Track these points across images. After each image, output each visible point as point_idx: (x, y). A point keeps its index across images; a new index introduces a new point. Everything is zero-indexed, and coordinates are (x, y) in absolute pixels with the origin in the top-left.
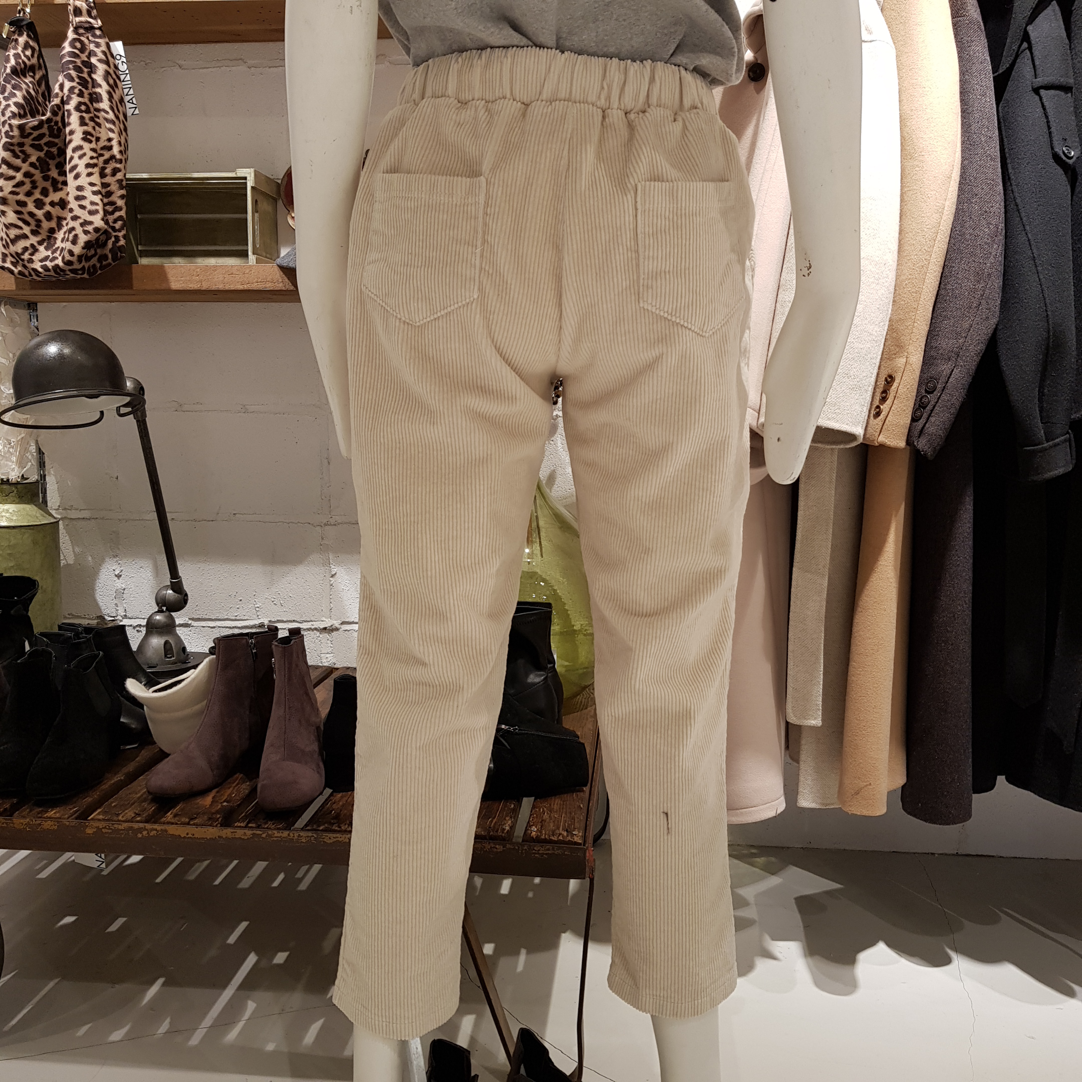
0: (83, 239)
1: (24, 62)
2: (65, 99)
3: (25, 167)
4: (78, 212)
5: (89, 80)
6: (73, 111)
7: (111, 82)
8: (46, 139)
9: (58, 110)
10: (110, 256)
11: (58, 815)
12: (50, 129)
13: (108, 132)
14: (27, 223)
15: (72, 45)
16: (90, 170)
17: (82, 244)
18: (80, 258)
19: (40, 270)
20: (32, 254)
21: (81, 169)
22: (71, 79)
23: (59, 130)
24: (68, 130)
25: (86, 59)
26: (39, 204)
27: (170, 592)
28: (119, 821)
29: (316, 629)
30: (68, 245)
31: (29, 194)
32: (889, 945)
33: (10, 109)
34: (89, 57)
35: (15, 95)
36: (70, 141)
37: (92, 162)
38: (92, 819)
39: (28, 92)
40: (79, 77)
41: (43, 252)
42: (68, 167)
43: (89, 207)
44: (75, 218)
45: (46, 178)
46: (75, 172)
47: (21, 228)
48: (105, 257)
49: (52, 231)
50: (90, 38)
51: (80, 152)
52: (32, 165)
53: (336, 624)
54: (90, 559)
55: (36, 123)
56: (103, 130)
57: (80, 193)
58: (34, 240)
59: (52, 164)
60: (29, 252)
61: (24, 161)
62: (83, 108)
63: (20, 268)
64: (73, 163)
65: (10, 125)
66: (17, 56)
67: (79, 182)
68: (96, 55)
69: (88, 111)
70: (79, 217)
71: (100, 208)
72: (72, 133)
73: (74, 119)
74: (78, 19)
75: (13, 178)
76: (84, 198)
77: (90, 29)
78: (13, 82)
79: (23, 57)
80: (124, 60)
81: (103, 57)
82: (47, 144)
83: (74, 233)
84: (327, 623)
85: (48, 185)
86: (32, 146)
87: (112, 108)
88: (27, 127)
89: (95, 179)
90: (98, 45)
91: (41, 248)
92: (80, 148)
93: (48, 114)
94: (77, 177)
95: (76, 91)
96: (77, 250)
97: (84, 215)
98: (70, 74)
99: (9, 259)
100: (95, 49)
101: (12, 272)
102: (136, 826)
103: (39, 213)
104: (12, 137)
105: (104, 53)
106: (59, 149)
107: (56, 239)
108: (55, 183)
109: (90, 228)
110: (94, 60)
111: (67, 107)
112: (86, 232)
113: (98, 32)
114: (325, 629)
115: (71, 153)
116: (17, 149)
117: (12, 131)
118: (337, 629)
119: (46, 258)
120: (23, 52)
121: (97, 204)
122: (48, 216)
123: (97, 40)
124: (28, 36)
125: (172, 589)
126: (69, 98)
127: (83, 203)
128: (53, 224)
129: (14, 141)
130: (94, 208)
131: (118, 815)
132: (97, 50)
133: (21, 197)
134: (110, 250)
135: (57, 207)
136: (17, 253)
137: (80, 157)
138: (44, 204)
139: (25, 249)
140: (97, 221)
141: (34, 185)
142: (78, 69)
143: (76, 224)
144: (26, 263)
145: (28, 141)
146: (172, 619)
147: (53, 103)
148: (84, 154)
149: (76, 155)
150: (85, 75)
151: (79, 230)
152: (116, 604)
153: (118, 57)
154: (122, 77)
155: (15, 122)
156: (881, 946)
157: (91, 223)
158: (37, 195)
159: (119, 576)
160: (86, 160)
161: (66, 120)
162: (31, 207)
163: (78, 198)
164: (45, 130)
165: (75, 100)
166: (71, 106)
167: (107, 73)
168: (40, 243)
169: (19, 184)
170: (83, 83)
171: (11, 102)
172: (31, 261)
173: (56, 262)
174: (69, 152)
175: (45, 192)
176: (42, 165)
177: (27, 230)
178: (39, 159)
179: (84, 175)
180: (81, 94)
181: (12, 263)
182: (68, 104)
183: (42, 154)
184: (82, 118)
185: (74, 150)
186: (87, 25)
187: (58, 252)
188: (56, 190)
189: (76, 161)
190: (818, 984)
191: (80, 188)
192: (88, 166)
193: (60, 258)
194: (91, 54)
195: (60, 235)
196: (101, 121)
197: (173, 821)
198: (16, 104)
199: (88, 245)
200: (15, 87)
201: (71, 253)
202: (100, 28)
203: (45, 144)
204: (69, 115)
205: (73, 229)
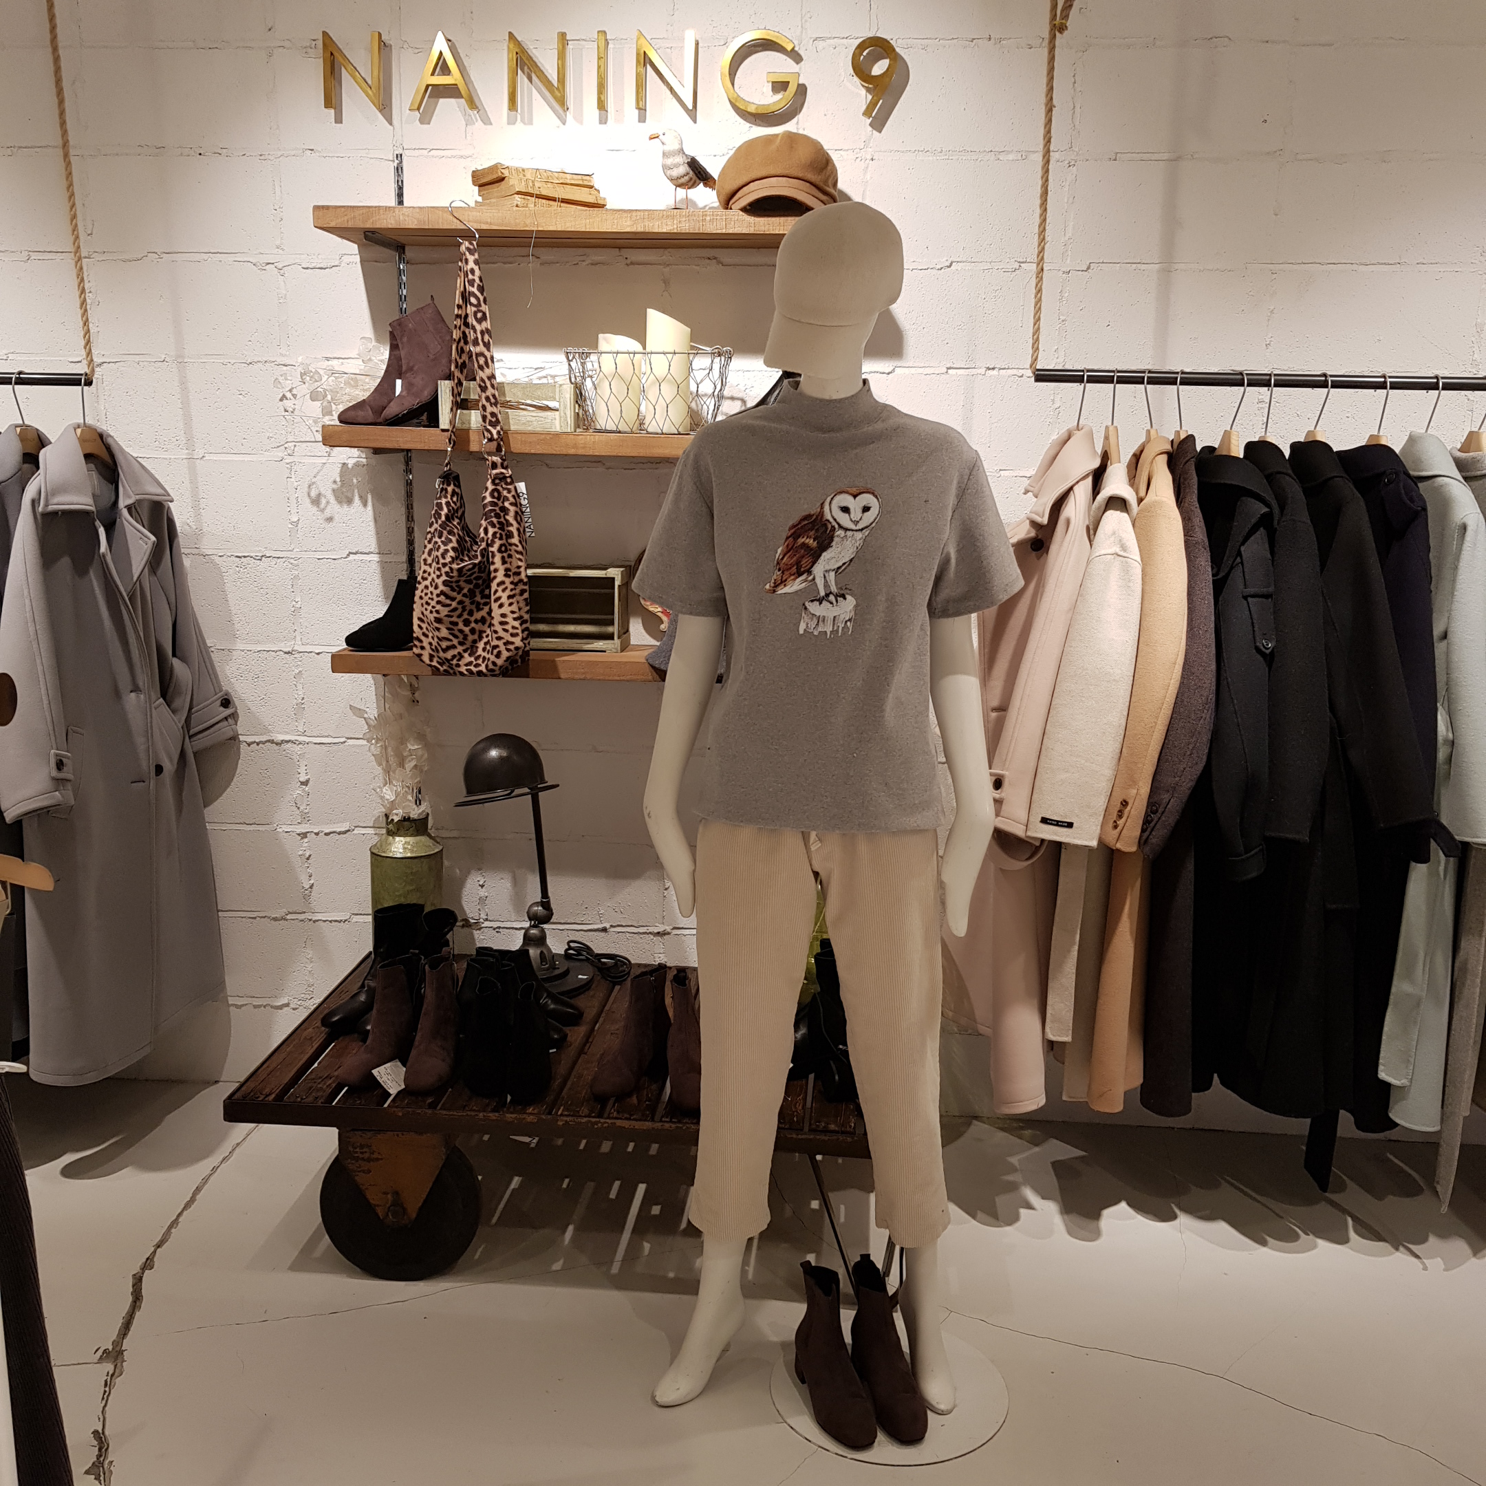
0: (505, 654)
1: (453, 508)
2: (489, 542)
3: (459, 597)
4: (501, 634)
5: (504, 522)
6: (496, 552)
7: (519, 519)
8: (474, 576)
9: (485, 553)
10: (520, 661)
11: (536, 1111)
12: (480, 568)
13: (517, 562)
14: (456, 637)
15: (493, 497)
16: (511, 600)
17: (505, 659)
18: (501, 667)
19: (466, 672)
20: (459, 660)
21: (504, 600)
22: (493, 526)
23: (485, 567)
24: (492, 568)
25: (501, 505)
26: (467, 623)
27: (540, 908)
28: (580, 1116)
29: (650, 933)
30: (493, 658)
31: (460, 616)
32: (1129, 1204)
33: (449, 554)
34: (503, 503)
35: (451, 541)
36: (495, 577)
37: (511, 593)
38: (561, 1115)
39: (459, 534)
40: (499, 523)
41: (467, 658)
42: (493, 598)
43: (511, 631)
44: (499, 638)
45: (472, 603)
46: (499, 602)
47: (451, 640)
48: (516, 661)
49: (475, 642)
50: (504, 486)
51: (503, 587)
52: (464, 595)
53: (668, 929)
54: (458, 871)
55: (470, 566)
56: (514, 560)
57: (503, 620)
58: (460, 649)
59: (477, 591)
60: (457, 658)
61: (459, 593)
62: (503, 549)
63: (445, 668)
64: (497, 595)
65: (451, 568)
66: (448, 504)
67: (503, 611)
68: (508, 500)
69: (506, 551)
70: (503, 638)
71: (519, 631)
72: (496, 570)
73: (498, 559)
74: (494, 472)
75: (450, 605)
76: (506, 623)
77: (502, 478)
78: (448, 528)
79: (452, 504)
80: (526, 496)
81: (514, 501)
82: (477, 578)
83: (498, 650)
84: (661, 928)
85: (473, 607)
86: (465, 581)
87: (520, 542)
88: (464, 570)
89: (514, 607)
90: (509, 491)
91: (466, 655)
92: (502, 583)
93: (479, 558)
94: (501, 606)
95: (498, 535)
96: (500, 662)
97: (507, 637)
98: (492, 521)
99: (435, 659)
100: (508, 495)
101: (438, 669)
102: (593, 1120)
103: (467, 629)
104: (452, 577)
105: (513, 496)
106: (484, 581)
107: (477, 647)
108: (478, 604)
109: (511, 647)
110: (507, 504)
111: (491, 549)
112: (508, 650)
113: (509, 480)
114: (659, 933)
115: (496, 587)
116: (454, 585)
117: (452, 572)
118: (669, 933)
119: (470, 663)
120: (452, 499)
121: (517, 628)
122: (473, 631)
123: (509, 487)
124: (455, 485)
125: (542, 906)
126: (493, 542)
127: (506, 627)
128: (476, 637)
129: (454, 580)
130: (515, 631)
131: (578, 1112)
132: (509, 496)
133: (454, 619)
134: (521, 657)
135: (480, 624)
136: (446, 659)
137: (504, 591)
138: (470, 622)
139: (454, 656)
140: (518, 641)
141: (464, 609)
142: (497, 516)
143: (500, 643)
144: (454, 667)
145: (463, 578)
146: (543, 931)
147: (481, 548)
148: (506, 588)
149: (500, 589)
150: (502, 520)
151: (502, 648)
152: (479, 910)
153: (521, 495)
154: (524, 509)
155: (455, 566)
156: (1123, 1205)
157: (512, 643)
158: (465, 616)
159: (482, 886)
160: (508, 593)
161: (491, 560)
162: (461, 626)
163: (502, 623)
164: (476, 569)
165: (498, 543)
166: (495, 549)
167: (516, 513)
168: (465, 651)
169: (455, 609)
170: (502, 528)
171: (449, 547)
172: (458, 665)
173: (480, 668)
174: (494, 586)
175: (471, 613)
176: (472, 594)
177: (455, 642)
178: (469, 590)
179: (506, 605)
180: (501, 539)
181: (438, 662)
182: (492, 547)
183: (471, 586)
184: (503, 558)
185: (498, 585)
186: (501, 476)
187: (481, 660)
188: (479, 609)
189: (500, 593)
190: (1070, 1233)
191: (503, 615)
192: (509, 597)
193: (484, 665)
194: (506, 499)
195: (481, 645)
196: (513, 553)
197: (618, 1116)
198: (453, 549)
199: (508, 658)
200: (450, 533)
201: (494, 664)
202: (510, 477)
203: (475, 578)
204: (493, 556)
205: (497, 646)
